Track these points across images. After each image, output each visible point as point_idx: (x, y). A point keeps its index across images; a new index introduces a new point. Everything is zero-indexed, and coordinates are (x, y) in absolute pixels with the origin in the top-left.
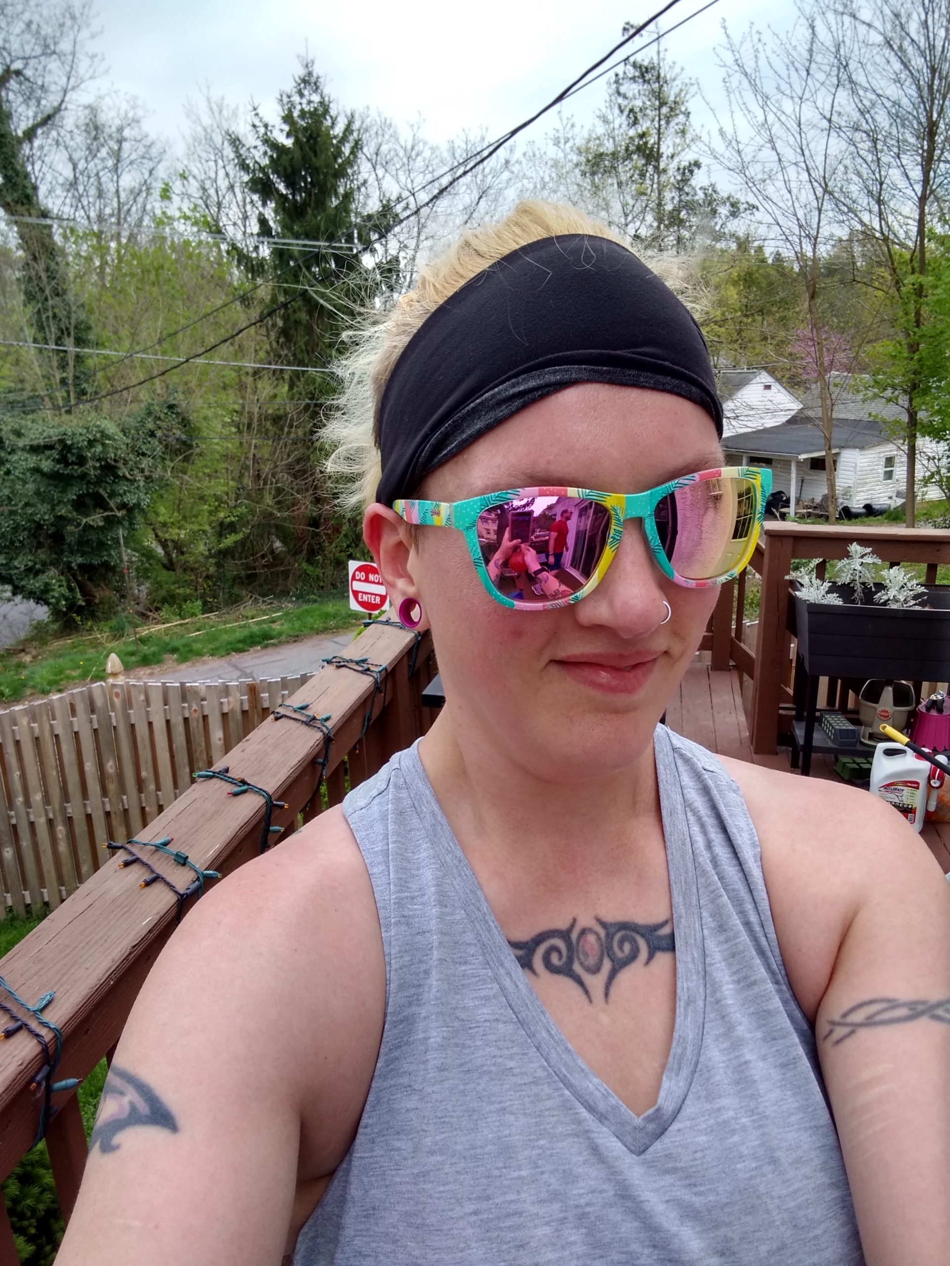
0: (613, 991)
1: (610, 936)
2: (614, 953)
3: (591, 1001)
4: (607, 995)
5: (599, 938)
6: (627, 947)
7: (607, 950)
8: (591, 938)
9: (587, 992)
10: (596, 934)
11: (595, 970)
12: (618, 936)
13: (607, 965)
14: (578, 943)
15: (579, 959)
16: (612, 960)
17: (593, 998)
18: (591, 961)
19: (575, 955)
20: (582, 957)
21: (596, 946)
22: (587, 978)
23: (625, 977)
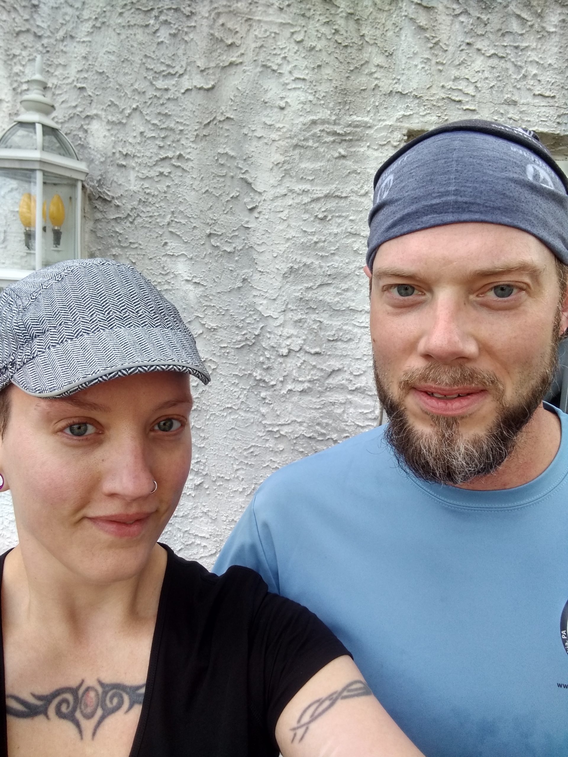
0: (100, 732)
2: (106, 705)
4: (94, 734)
5: (97, 694)
6: (115, 701)
7: (101, 702)
8: (92, 694)
9: (80, 732)
13: (99, 712)
14: (83, 696)
15: (80, 708)
16: (103, 709)
18: (89, 710)
19: (79, 705)
20: (83, 707)
21: (94, 700)
23: (110, 721)
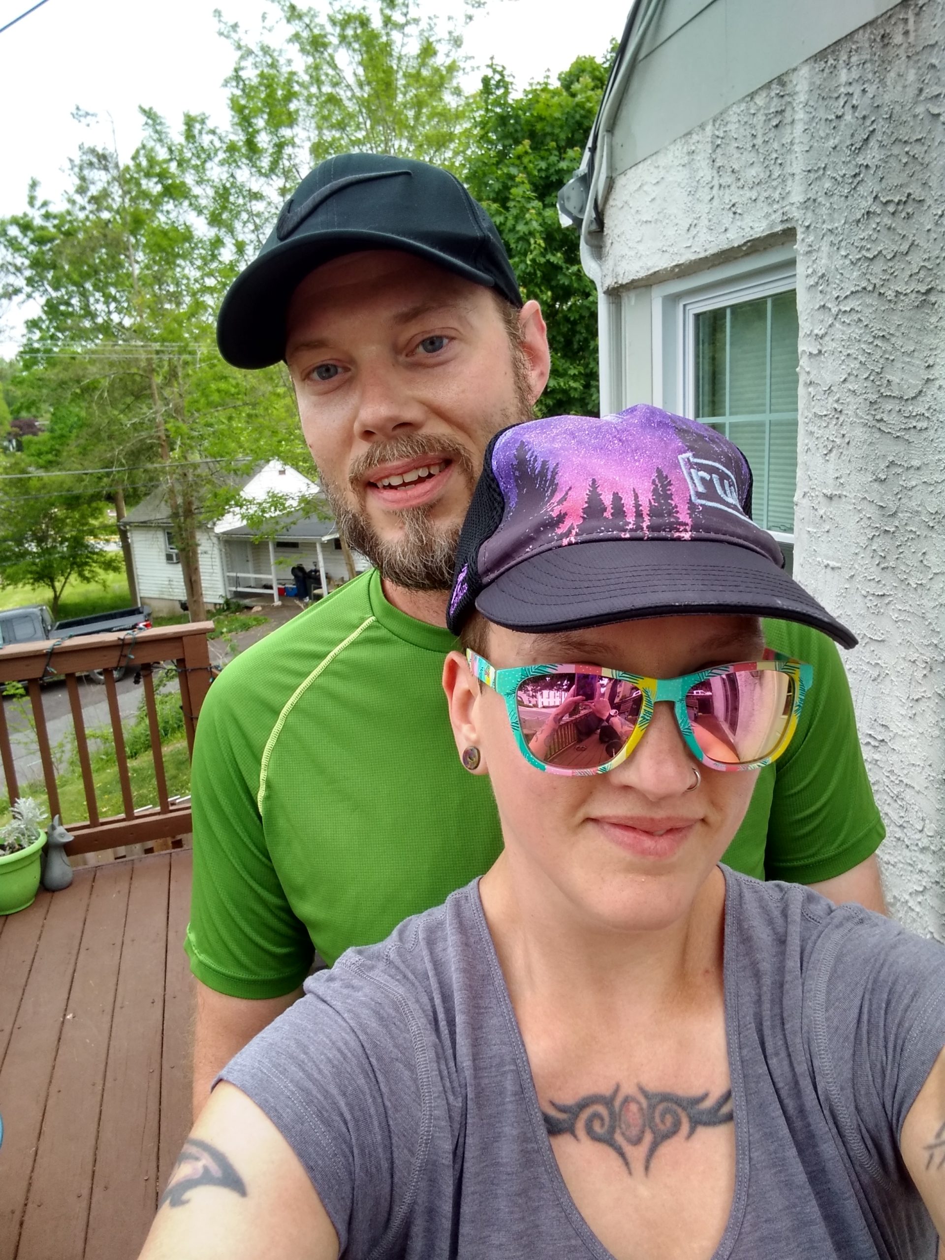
1: (652, 1107)
3: (630, 1173)
10: (638, 1103)
11: (637, 1142)
12: (661, 1107)
17: (633, 1171)
22: (628, 1149)
